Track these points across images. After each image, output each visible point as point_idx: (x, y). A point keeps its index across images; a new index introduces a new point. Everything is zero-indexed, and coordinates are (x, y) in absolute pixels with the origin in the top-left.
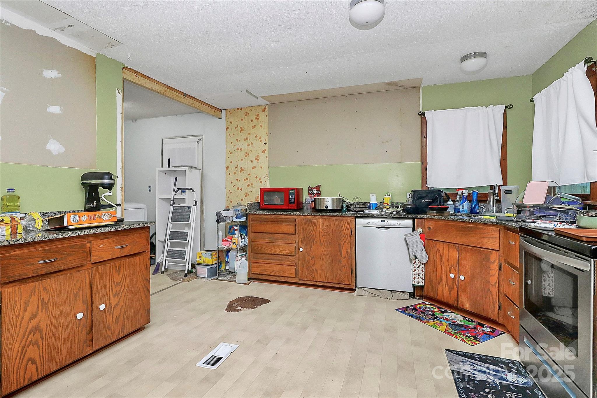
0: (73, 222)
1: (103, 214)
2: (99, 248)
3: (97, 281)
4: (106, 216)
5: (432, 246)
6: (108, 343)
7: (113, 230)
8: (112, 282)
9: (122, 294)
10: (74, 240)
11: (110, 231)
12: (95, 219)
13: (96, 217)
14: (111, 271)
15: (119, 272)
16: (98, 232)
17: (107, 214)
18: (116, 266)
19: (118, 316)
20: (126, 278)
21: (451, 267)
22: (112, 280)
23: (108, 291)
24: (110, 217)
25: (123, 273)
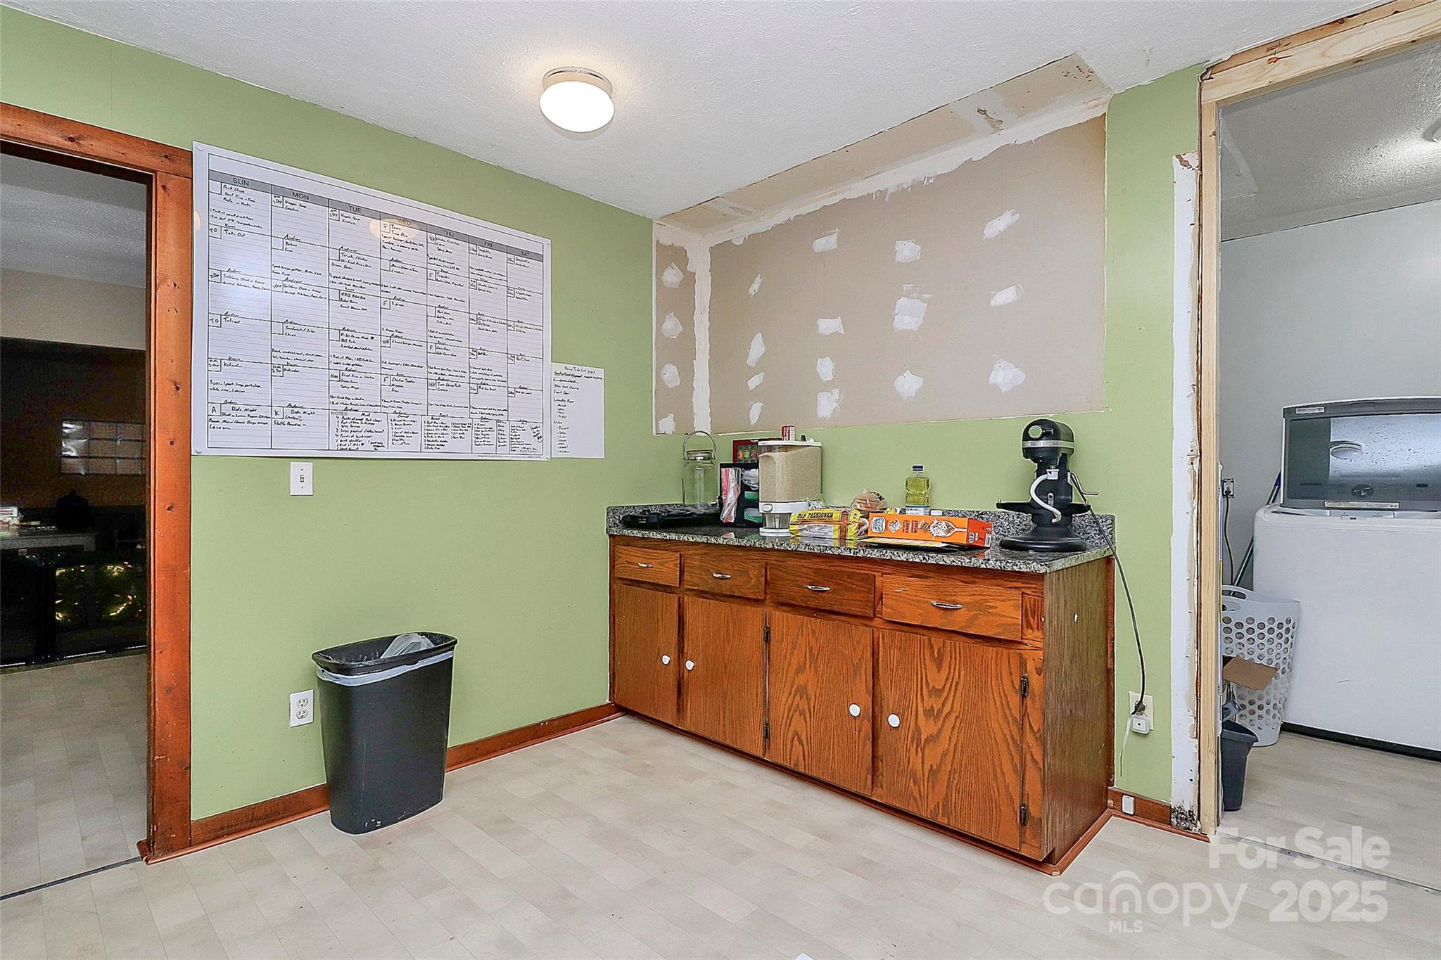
0: (874, 530)
1: (936, 522)
2: (897, 592)
3: (892, 661)
4: (940, 527)
6: (911, 809)
7: (918, 560)
8: (922, 678)
9: (944, 722)
10: (860, 565)
11: (911, 560)
12: (915, 532)
13: (919, 527)
14: (920, 654)
15: (939, 663)
16: (887, 558)
17: (943, 522)
18: (932, 647)
19: (934, 767)
20: (956, 689)
22: (921, 674)
23: (913, 696)
24: (949, 531)
25: (949, 674)
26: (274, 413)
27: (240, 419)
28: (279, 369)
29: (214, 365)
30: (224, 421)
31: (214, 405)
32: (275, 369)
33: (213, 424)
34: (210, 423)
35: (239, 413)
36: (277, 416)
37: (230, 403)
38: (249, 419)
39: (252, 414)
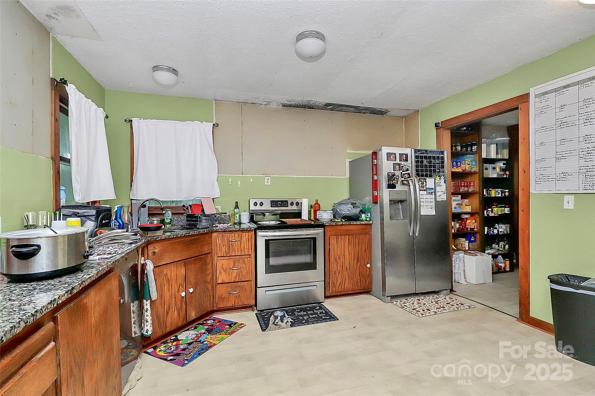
5: (159, 274)
21: (180, 286)
26: (556, 176)
27: (545, 180)
28: (559, 159)
29: (537, 162)
30: (540, 181)
31: (537, 176)
32: (557, 159)
33: (537, 183)
34: (536, 182)
35: (545, 178)
36: (558, 178)
37: (542, 175)
38: (548, 179)
39: (549, 178)
